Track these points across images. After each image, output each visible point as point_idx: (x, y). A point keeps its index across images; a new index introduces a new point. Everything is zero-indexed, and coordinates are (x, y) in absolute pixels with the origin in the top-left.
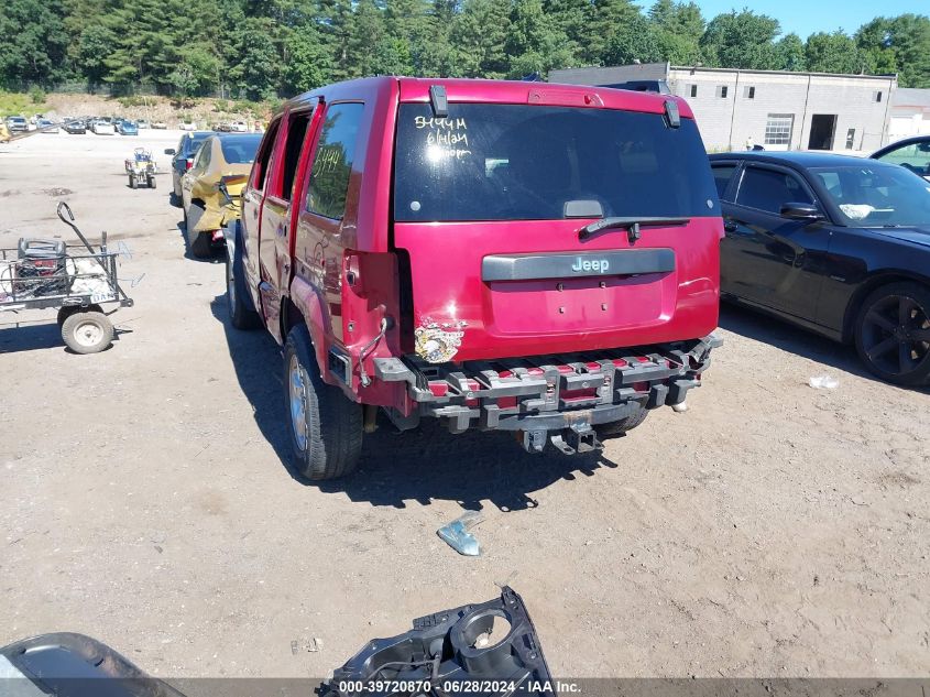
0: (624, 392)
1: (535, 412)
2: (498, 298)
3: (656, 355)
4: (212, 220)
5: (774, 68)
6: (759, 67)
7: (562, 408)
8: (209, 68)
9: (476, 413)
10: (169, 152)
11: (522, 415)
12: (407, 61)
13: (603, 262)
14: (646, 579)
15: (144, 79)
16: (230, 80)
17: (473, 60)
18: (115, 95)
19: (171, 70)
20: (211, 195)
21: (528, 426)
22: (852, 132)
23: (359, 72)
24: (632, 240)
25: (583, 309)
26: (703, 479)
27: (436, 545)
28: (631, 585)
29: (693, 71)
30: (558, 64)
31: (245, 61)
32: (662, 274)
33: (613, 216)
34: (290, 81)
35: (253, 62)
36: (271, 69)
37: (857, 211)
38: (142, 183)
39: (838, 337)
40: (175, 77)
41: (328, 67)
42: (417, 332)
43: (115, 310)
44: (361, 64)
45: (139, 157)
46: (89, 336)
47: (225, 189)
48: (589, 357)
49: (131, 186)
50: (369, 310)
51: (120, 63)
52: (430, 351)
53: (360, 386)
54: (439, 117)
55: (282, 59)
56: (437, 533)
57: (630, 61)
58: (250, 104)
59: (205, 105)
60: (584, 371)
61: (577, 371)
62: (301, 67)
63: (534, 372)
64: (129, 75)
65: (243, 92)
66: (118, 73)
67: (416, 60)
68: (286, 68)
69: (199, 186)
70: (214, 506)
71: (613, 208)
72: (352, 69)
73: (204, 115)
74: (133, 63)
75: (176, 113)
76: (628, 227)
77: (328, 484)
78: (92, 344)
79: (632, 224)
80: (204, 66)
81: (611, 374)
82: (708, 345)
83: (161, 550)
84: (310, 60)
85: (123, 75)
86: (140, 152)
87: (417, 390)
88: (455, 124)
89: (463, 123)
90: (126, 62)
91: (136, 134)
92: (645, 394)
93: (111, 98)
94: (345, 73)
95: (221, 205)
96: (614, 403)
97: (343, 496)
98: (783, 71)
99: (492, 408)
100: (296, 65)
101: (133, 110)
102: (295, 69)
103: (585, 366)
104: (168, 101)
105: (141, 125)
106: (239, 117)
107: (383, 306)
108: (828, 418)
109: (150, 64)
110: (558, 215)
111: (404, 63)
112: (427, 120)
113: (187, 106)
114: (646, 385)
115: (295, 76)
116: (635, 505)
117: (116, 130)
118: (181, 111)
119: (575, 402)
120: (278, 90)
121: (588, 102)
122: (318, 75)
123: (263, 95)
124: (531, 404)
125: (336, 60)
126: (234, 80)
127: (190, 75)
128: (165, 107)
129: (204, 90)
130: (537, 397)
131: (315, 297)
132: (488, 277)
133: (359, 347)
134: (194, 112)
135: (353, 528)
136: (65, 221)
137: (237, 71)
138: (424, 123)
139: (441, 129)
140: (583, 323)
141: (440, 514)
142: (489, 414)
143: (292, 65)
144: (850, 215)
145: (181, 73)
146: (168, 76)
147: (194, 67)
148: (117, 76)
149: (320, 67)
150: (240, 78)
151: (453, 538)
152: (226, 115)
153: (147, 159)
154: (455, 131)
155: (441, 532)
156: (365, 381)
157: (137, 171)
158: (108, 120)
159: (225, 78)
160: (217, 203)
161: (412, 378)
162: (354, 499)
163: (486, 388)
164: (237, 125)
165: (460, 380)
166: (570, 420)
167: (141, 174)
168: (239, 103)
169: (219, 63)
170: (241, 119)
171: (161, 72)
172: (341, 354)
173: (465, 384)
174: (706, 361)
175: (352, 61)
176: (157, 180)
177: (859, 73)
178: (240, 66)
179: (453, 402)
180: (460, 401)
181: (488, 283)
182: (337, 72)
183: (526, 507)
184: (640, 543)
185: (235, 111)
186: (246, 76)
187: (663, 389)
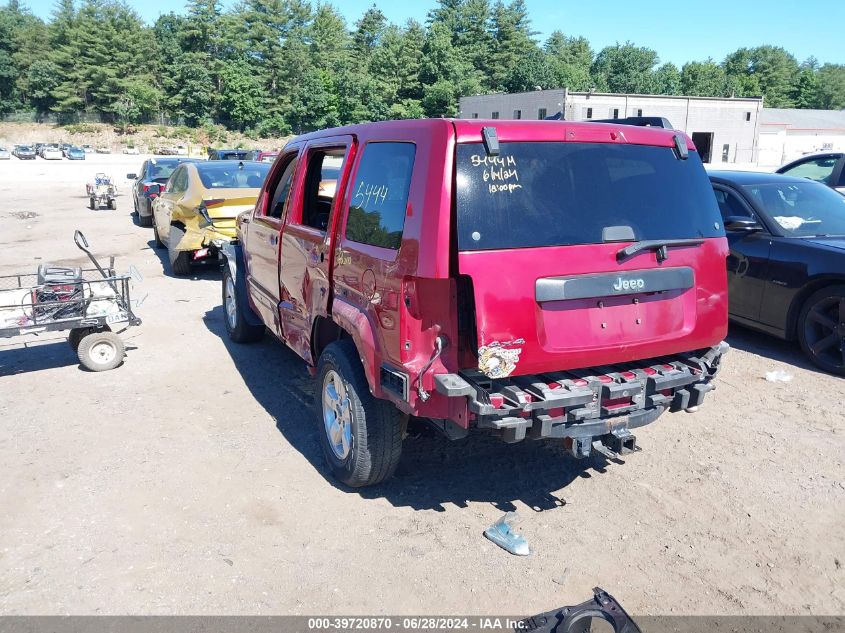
0: (655, 398)
1: (581, 421)
2: (547, 317)
3: (678, 363)
4: (194, 241)
5: (655, 92)
6: (643, 92)
7: (604, 415)
8: (150, 98)
9: (529, 423)
10: (131, 176)
11: (568, 424)
12: (331, 89)
13: (639, 281)
14: (686, 569)
15: (89, 108)
16: (169, 108)
17: (391, 88)
18: (62, 123)
19: (114, 100)
20: (191, 218)
21: (575, 433)
22: (726, 147)
23: (288, 100)
24: (660, 260)
25: (621, 325)
26: (704, 471)
27: (486, 546)
28: (677, 577)
29: (588, 96)
30: (467, 91)
31: (182, 91)
32: (683, 291)
33: (643, 240)
34: (224, 109)
35: (191, 92)
36: (207, 98)
37: (790, 223)
38: (102, 204)
39: (782, 334)
40: (118, 106)
41: (259, 95)
42: (481, 351)
43: (125, 329)
44: (290, 93)
45: (99, 181)
46: (103, 354)
47: (206, 212)
48: (625, 367)
49: (92, 207)
50: (423, 330)
51: (66, 94)
52: (492, 367)
53: (419, 400)
54: (492, 155)
55: (217, 89)
56: (484, 534)
57: (531, 88)
58: (188, 129)
59: (147, 131)
60: (623, 381)
61: (617, 381)
62: (235, 96)
63: (579, 383)
64: (75, 105)
65: (181, 119)
66: (64, 103)
67: (339, 88)
68: (223, 97)
69: (179, 210)
70: (267, 517)
71: (643, 232)
72: (281, 97)
73: (146, 141)
74: (78, 94)
75: (120, 138)
76: (655, 249)
77: (369, 491)
78: (106, 362)
79: (661, 247)
80: (145, 96)
81: (644, 382)
82: (717, 353)
83: (231, 563)
84: (243, 90)
85: (69, 105)
86: (101, 177)
87: (478, 403)
88: (506, 161)
89: (513, 160)
90: (71, 93)
91: (83, 159)
92: (671, 398)
93: (57, 126)
94: (275, 101)
95: (201, 227)
96: (646, 409)
97: (383, 501)
98: (662, 95)
99: (545, 418)
100: (230, 94)
101: (78, 137)
102: (229, 98)
103: (622, 375)
104: (112, 128)
105: (86, 150)
106: (178, 142)
107: (438, 327)
108: (792, 408)
109: (94, 94)
110: (598, 240)
111: (329, 92)
112: (482, 159)
113: (129, 133)
114: (671, 392)
115: (231, 104)
116: (653, 499)
117: (64, 155)
118: (124, 137)
119: (617, 409)
120: (213, 117)
121: (614, 138)
122: (250, 103)
123: (201, 122)
124: (579, 413)
125: (266, 90)
126: (173, 108)
127: (132, 104)
128: (108, 133)
129: (145, 117)
130: (583, 406)
131: (365, 318)
132: (540, 298)
133: (416, 364)
134: (136, 138)
135: (403, 532)
136: (81, 248)
137: (176, 100)
138: (479, 161)
139: (494, 166)
140: (620, 337)
141: (480, 516)
142: (543, 424)
143: (227, 95)
144: (785, 226)
145: (124, 102)
146: (111, 105)
147: (135, 96)
148: (64, 106)
149: (252, 95)
150: (180, 107)
151: (502, 539)
152: (166, 140)
153: (107, 183)
154: (506, 168)
155: (489, 534)
156: (424, 396)
157: (99, 194)
158: (56, 146)
159: (165, 106)
160: (197, 225)
161: (473, 393)
162: (396, 504)
163: (541, 400)
164: (177, 149)
165: (517, 393)
166: (611, 426)
167: (103, 197)
168: (178, 129)
169: (159, 94)
170: (181, 143)
171: (105, 102)
172: (396, 371)
173: (522, 397)
174: (718, 367)
175: (281, 90)
176: (117, 202)
177: (728, 97)
178: (178, 96)
179: (512, 414)
180: (517, 413)
181: (540, 303)
182: (268, 100)
183: (555, 506)
184: (669, 535)
185: (174, 136)
186: (184, 104)
187: (686, 393)
